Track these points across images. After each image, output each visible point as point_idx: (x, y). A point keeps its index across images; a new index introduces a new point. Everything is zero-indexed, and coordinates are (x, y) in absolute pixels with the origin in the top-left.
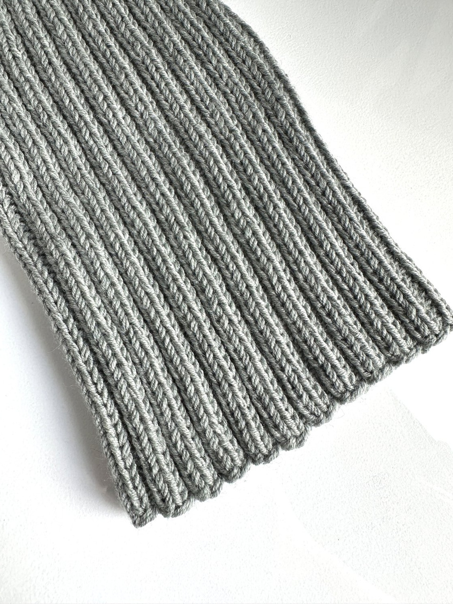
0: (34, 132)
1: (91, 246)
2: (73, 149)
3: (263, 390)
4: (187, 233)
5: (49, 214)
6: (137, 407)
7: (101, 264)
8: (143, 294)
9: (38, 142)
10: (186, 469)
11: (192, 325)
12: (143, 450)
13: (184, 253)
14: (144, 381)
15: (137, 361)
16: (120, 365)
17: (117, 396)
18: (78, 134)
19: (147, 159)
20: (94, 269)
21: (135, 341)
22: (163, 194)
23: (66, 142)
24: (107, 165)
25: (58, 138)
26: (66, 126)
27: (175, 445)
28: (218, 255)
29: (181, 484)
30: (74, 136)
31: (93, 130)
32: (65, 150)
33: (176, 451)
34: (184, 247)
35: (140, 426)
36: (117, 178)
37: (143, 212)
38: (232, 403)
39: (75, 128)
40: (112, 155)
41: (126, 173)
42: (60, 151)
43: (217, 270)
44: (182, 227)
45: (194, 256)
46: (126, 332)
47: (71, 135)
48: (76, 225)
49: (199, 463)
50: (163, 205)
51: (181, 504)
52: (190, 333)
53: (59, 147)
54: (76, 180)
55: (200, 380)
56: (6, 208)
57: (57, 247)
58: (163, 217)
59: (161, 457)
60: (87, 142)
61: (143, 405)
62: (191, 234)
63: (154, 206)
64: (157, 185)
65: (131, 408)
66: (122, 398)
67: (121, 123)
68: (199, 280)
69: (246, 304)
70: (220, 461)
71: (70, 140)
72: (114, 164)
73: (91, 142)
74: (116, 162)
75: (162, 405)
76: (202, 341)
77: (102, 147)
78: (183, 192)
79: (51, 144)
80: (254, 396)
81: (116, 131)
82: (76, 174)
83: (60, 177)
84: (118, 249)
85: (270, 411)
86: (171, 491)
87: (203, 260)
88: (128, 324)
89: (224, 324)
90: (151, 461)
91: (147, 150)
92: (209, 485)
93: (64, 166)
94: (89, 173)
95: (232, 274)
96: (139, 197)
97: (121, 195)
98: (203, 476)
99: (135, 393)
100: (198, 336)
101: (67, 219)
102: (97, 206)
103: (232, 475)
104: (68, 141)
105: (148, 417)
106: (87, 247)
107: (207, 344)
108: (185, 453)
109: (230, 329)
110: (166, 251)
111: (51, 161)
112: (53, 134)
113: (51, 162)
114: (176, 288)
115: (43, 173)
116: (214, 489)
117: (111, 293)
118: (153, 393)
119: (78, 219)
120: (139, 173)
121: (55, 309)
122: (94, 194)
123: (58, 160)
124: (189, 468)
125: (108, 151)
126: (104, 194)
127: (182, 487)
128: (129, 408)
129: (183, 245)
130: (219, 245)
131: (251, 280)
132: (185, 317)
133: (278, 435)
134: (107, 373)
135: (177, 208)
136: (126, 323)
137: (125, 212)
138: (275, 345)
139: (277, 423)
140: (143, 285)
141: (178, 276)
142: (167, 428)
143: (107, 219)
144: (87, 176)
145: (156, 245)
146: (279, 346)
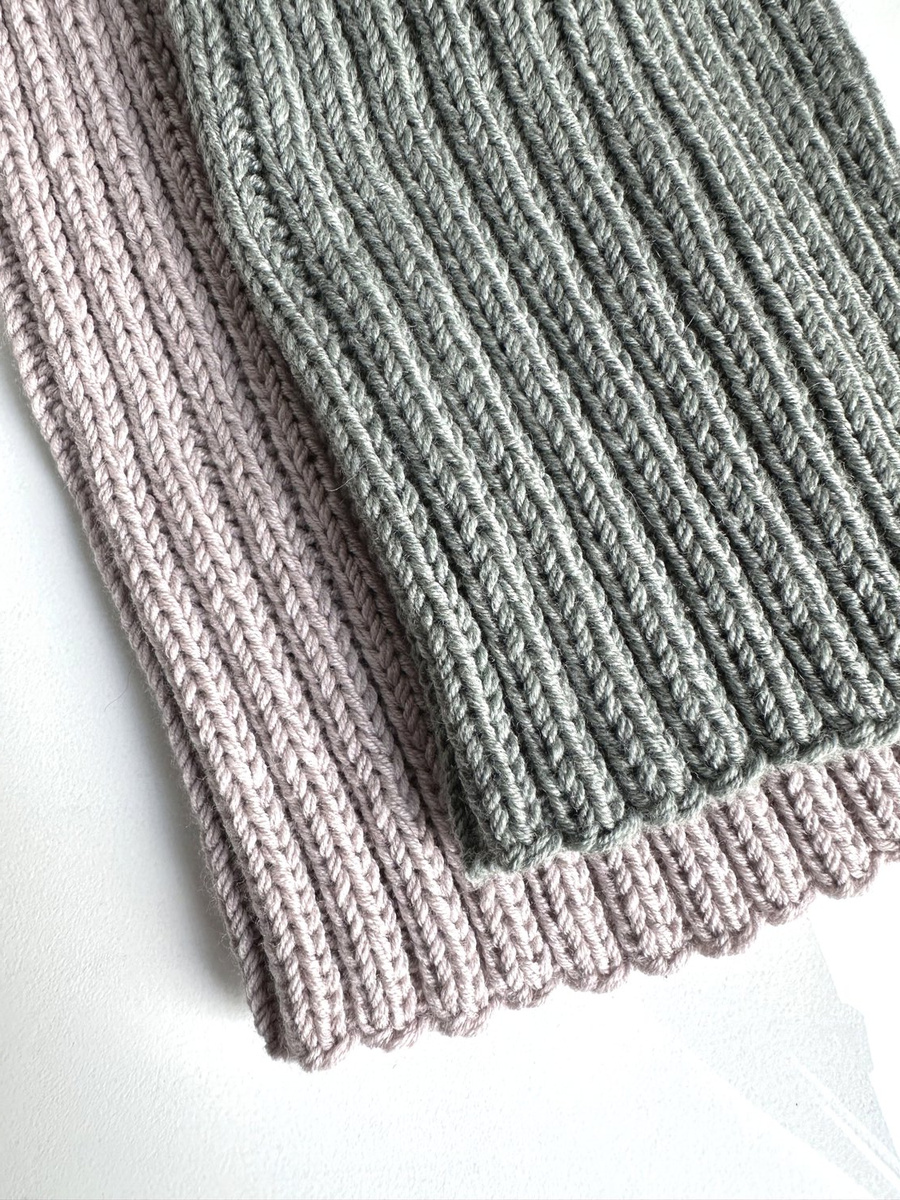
0: (330, 28)
1: (427, 284)
2: (405, 75)
3: (806, 614)
4: (646, 281)
5: (338, 210)
6: (520, 623)
7: (447, 321)
8: (538, 393)
9: (334, 53)
10: (625, 755)
11: (648, 469)
12: (530, 711)
13: (637, 323)
14: (534, 570)
15: (519, 529)
16: (484, 530)
17: (476, 593)
18: (425, 41)
19: (572, 119)
20: (430, 329)
21: (518, 485)
22: (600, 199)
23: (393, 60)
24: (480, 122)
25: (378, 47)
26: (400, 20)
27: (602, 707)
28: (719, 333)
29: (612, 787)
30: (411, 46)
31: (462, 36)
32: (387, 77)
33: (602, 719)
34: (639, 311)
35: (524, 659)
36: (499, 154)
37: (550, 232)
38: (734, 634)
39: (422, 25)
40: (491, 100)
41: (517, 144)
42: (377, 79)
43: (710, 362)
44: (635, 269)
45: (659, 330)
46: (497, 466)
47: (407, 42)
48: (396, 239)
49: (655, 746)
50: (597, 221)
51: (611, 826)
52: (641, 484)
53: (376, 69)
54: (402, 149)
55: (660, 579)
56: (238, 178)
57: (354, 279)
58: (593, 245)
59: (570, 727)
60: (442, 63)
61: (531, 618)
62: (656, 285)
63: (577, 223)
64: (588, 178)
65: (507, 622)
66: (488, 600)
67: (529, 29)
68: (670, 380)
69: (776, 439)
70: (699, 748)
71: (402, 56)
72: (495, 121)
73: (452, 65)
74: (498, 117)
75: (574, 622)
76: (670, 500)
77: (471, 79)
78: (651, 196)
79: (359, 60)
80: (786, 626)
81: (514, 45)
82: (404, 134)
83: (368, 138)
84: (486, 297)
85: (821, 658)
86: (591, 798)
87: (678, 339)
88: (502, 449)
89: (721, 473)
90: (549, 733)
91: (573, 100)
92: (676, 793)
93: (381, 114)
94: (432, 135)
95: (750, 377)
96: (542, 199)
97: (503, 190)
98: (663, 775)
99: (516, 591)
100: (660, 490)
101: (378, 226)
102: (445, 207)
103: (727, 779)
104: (398, 56)
105: (544, 644)
106: (419, 284)
107: (679, 508)
108: (624, 724)
109: (735, 484)
110: (594, 313)
111: (354, 100)
112: (368, 36)
113: (353, 103)
114: (613, 390)
115: (335, 123)
116: (685, 804)
117: (467, 382)
118: (555, 598)
119: (400, 228)
120: (551, 148)
121: (345, 399)
122: (439, 181)
123: (368, 98)
124: (633, 755)
125: (484, 90)
126: (461, 183)
127: (613, 794)
128: (503, 622)
129: (636, 306)
130: (725, 310)
131: (795, 390)
132: (631, 451)
133: (833, 712)
134: (456, 544)
135: (629, 229)
136: (498, 447)
137: (510, 229)
138: (840, 529)
139: (835, 686)
140: (539, 374)
141: (619, 366)
142: (585, 672)
143: (466, 235)
144: (425, 142)
145: (573, 300)
146: (848, 531)
